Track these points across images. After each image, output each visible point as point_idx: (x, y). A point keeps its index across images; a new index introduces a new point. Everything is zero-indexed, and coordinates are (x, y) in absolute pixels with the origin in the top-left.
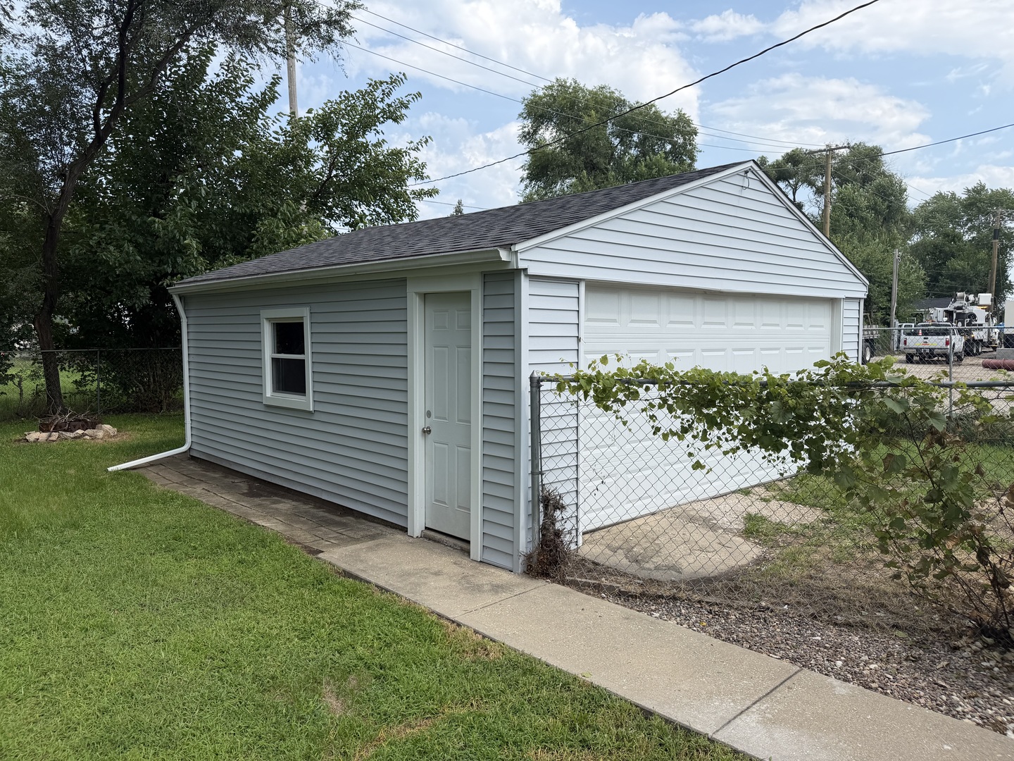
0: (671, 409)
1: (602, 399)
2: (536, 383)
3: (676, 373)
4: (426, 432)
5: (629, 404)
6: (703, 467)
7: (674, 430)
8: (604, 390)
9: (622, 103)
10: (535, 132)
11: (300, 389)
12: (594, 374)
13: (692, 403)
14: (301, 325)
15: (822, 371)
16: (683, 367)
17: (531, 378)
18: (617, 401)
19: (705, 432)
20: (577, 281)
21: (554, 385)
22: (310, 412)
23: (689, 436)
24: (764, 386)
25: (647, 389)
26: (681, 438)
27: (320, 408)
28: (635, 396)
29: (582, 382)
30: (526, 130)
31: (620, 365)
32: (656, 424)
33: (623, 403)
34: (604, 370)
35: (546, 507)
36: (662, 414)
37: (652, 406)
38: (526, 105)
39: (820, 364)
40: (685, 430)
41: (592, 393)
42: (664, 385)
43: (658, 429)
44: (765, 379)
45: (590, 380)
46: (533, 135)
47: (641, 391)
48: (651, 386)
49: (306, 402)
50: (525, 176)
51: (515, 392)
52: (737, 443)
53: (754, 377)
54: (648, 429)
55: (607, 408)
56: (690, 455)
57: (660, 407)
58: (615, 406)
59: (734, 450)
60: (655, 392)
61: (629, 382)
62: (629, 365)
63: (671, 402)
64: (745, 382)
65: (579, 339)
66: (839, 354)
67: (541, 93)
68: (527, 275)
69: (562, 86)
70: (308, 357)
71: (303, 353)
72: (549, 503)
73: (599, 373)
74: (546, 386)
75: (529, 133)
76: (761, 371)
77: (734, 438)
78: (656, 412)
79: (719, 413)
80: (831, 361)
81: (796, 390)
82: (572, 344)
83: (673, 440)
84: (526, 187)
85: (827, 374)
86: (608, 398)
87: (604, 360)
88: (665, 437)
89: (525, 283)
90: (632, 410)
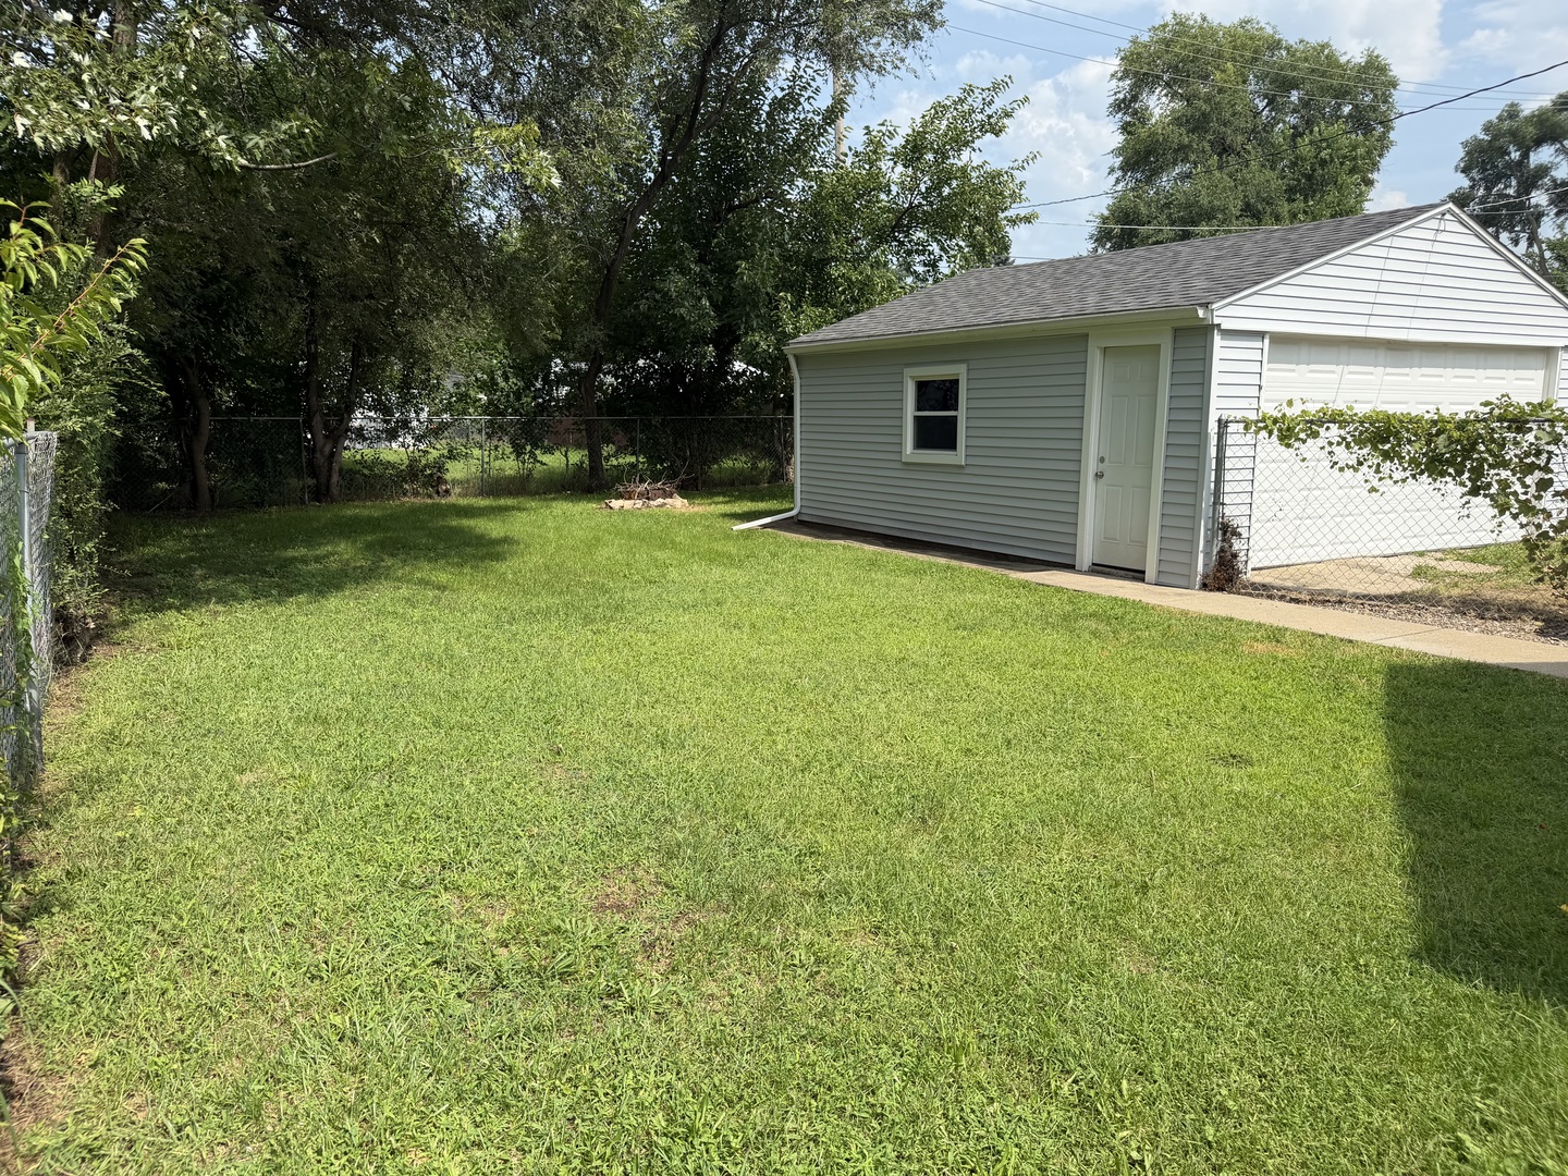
0: (1348, 446)
1: (1286, 437)
2: (1223, 424)
3: (1356, 414)
4: (1099, 476)
5: (1310, 441)
6: (1377, 491)
7: (1350, 463)
8: (1288, 429)
9: (1275, 45)
10: (1135, 98)
11: (949, 443)
12: (1279, 415)
13: (1369, 440)
14: (956, 382)
15: (1487, 410)
16: (1362, 409)
17: (1219, 421)
18: (1298, 439)
19: (1378, 465)
20: (1261, 335)
21: (1242, 425)
22: (961, 467)
23: (1364, 469)
24: (1434, 423)
25: (1328, 428)
26: (1356, 470)
27: (972, 461)
28: (1315, 435)
29: (1269, 422)
30: (1121, 96)
31: (1304, 407)
32: (1335, 459)
33: (1304, 442)
34: (1289, 412)
35: (1224, 534)
36: (1340, 452)
37: (1330, 444)
38: (1122, 59)
39: (1486, 404)
40: (1360, 464)
41: (1276, 432)
42: (1342, 424)
43: (1336, 463)
44: (1436, 417)
45: (1275, 421)
46: (1130, 101)
47: (1322, 431)
48: (1331, 425)
49: (958, 457)
50: (1117, 165)
51: (1202, 434)
52: (1408, 473)
53: (1427, 416)
54: (1327, 464)
55: (1288, 446)
56: (1366, 481)
57: (1339, 444)
58: (1297, 445)
59: (1404, 481)
60: (1334, 431)
61: (1312, 422)
62: (1312, 408)
63: (1349, 439)
64: (1418, 420)
65: (1260, 387)
66: (1503, 396)
67: (1145, 38)
68: (1220, 330)
69: (1181, 25)
70: (961, 414)
71: (957, 410)
72: (1227, 531)
73: (1284, 415)
74: (1232, 428)
75: (1124, 100)
76: (1432, 408)
77: (1405, 470)
78: (1335, 448)
79: (1393, 448)
80: (1496, 401)
81: (1462, 425)
82: (1254, 391)
83: (1349, 473)
84: (1118, 181)
85: (1491, 413)
86: (1289, 437)
87: (1290, 403)
88: (1341, 469)
89: (1217, 338)
90: (1311, 448)
